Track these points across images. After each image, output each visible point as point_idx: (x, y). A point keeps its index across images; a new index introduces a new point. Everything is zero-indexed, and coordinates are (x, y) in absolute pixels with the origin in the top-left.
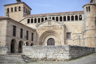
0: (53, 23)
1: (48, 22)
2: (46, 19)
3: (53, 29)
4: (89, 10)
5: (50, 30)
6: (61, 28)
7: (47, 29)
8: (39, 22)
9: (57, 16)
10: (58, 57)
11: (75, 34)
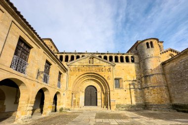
0: (97, 61)
3: (96, 71)
4: (152, 47)
5: (92, 72)
7: (87, 70)
8: (72, 59)
11: (127, 81)
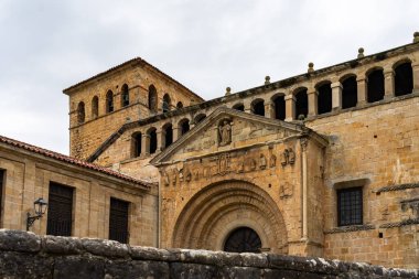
0: (242, 134)
1: (213, 133)
3: (242, 172)
5: (227, 178)
6: (289, 159)
9: (278, 91)
11: (392, 189)
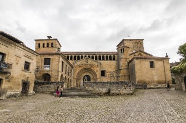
0: (90, 61)
1: (85, 60)
2: (82, 57)
3: (90, 67)
4: (124, 52)
5: (87, 68)
6: (98, 67)
7: (85, 67)
8: (75, 59)
9: (93, 55)
10: (121, 92)
11: (109, 72)
